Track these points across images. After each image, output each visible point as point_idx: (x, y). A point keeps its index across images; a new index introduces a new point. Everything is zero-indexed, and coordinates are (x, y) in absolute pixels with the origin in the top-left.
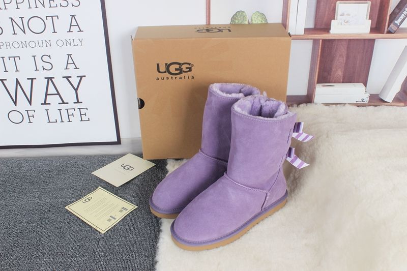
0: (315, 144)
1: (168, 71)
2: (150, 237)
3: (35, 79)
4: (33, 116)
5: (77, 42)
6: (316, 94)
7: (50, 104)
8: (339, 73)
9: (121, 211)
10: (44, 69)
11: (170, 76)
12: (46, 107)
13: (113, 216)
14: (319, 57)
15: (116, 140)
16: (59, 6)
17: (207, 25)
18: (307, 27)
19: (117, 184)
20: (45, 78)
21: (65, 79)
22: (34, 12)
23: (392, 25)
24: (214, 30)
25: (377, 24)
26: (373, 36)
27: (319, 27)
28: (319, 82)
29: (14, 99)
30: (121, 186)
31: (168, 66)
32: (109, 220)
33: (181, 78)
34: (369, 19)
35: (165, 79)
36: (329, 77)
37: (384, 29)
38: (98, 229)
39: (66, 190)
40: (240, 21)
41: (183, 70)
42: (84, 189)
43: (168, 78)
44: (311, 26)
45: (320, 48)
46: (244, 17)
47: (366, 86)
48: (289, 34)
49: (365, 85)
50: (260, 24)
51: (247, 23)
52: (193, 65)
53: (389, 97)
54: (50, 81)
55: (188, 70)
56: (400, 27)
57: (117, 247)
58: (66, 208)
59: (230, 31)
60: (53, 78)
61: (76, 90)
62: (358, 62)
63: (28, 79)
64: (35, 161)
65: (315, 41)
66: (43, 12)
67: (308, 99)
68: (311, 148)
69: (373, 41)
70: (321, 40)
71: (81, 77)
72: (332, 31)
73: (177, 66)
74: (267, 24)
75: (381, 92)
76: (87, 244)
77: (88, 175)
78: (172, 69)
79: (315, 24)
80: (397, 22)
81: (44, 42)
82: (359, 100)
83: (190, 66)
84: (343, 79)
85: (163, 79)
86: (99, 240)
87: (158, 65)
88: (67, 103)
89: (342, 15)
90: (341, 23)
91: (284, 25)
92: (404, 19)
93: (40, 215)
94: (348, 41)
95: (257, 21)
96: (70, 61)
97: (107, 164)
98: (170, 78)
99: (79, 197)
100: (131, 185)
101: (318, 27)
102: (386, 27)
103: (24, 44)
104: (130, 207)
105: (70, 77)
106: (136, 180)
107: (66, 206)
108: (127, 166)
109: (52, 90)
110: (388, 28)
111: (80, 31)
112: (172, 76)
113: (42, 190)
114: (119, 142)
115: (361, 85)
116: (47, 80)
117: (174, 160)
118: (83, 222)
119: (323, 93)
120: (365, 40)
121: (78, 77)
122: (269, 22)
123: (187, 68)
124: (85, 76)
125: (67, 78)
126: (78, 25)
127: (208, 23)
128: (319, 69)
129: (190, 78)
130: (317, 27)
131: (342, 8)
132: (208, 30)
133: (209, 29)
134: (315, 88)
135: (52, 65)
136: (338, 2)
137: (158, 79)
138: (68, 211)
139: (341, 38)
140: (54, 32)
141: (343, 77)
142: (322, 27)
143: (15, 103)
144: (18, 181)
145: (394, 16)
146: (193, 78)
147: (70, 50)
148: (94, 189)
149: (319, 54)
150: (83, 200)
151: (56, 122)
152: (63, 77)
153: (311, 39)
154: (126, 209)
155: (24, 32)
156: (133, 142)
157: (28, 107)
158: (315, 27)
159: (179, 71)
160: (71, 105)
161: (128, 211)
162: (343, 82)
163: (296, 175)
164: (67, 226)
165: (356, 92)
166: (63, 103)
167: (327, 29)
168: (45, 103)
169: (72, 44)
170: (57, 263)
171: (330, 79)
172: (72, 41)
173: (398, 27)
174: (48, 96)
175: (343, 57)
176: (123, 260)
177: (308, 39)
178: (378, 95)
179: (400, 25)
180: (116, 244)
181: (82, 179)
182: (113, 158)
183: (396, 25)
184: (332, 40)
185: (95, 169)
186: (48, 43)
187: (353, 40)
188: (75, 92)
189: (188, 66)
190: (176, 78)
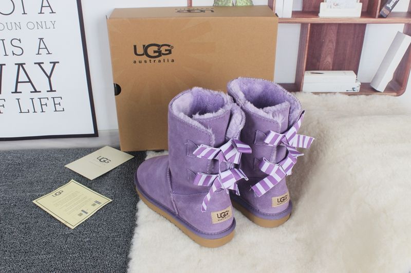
1: (146, 53)
2: (124, 233)
3: (5, 65)
4: (3, 106)
5: (49, 25)
6: (304, 82)
7: (21, 92)
8: (329, 60)
9: (94, 205)
10: (14, 54)
11: (148, 59)
12: (17, 95)
13: (85, 210)
14: (308, 41)
15: (93, 132)
18: (294, 10)
19: (92, 176)
20: (16, 64)
21: (37, 65)
23: (384, 9)
24: (196, 11)
25: (368, 8)
26: (364, 20)
27: (307, 10)
28: (307, 69)
30: (96, 179)
31: (146, 48)
32: (80, 215)
33: (160, 61)
34: (360, 2)
35: (143, 62)
36: (318, 64)
37: (376, 13)
38: (67, 225)
39: (35, 184)
40: (224, 3)
41: (162, 52)
42: (56, 182)
43: (146, 62)
44: (299, 8)
45: (308, 33)
47: (357, 75)
48: (276, 14)
49: (356, 73)
50: (245, 6)
51: (231, 5)
52: (172, 47)
53: (381, 86)
54: (21, 68)
55: (168, 52)
56: (392, 11)
57: (87, 244)
58: (34, 202)
59: (212, 11)
60: (24, 64)
61: (49, 77)
62: (348, 48)
64: (5, 154)
65: (304, 25)
67: (296, 87)
69: (364, 25)
70: (309, 24)
71: (54, 63)
72: (322, 14)
73: (156, 48)
74: (252, 6)
75: (372, 81)
76: (54, 241)
77: (61, 167)
78: (151, 51)
79: (304, 7)
80: (390, 6)
81: (13, 24)
82: (350, 90)
83: (170, 48)
84: (333, 66)
85: (140, 62)
86: (68, 236)
87: (135, 47)
88: (40, 92)
90: (331, 6)
91: (271, 6)
92: (396, 3)
93: (4, 210)
94: (337, 25)
95: (242, 3)
96: (42, 46)
97: (83, 157)
98: (148, 61)
99: (50, 190)
100: (106, 177)
102: (378, 11)
104: (104, 201)
105: (43, 63)
106: (113, 173)
107: (34, 200)
108: (103, 158)
109: (23, 77)
110: (380, 10)
111: (53, 12)
113: (9, 183)
114: (96, 135)
115: (352, 73)
116: (17, 66)
117: (153, 152)
118: (52, 217)
119: (311, 80)
120: (355, 25)
121: (51, 63)
122: (254, 5)
123: (166, 50)
124: (58, 62)
125: (39, 64)
126: (50, 6)
127: (189, 5)
128: (308, 55)
130: (305, 10)
132: (189, 11)
134: (303, 75)
135: (22, 50)
137: (135, 62)
138: (36, 205)
139: (331, 22)
140: (24, 13)
141: (333, 64)
142: (310, 10)
146: (173, 61)
147: (41, 33)
148: (66, 182)
149: (308, 39)
150: (53, 193)
151: (29, 112)
152: (35, 63)
153: (299, 23)
156: (111, 134)
158: (303, 10)
159: (157, 54)
160: (44, 94)
161: (100, 205)
162: (333, 70)
164: (33, 221)
165: (346, 80)
166: (36, 91)
167: (316, 12)
168: (16, 92)
169: (44, 26)
170: (18, 261)
171: (319, 66)
172: (43, 23)
173: (390, 12)
174: (19, 84)
175: (333, 43)
176: (93, 257)
177: (296, 23)
178: (369, 84)
179: (392, 9)
180: (86, 240)
181: (54, 172)
182: (90, 150)
183: (388, 8)
184: (320, 24)
185: (68, 162)
186: (18, 26)
187: (344, 24)
188: (48, 79)
189: (167, 48)
190: (154, 61)
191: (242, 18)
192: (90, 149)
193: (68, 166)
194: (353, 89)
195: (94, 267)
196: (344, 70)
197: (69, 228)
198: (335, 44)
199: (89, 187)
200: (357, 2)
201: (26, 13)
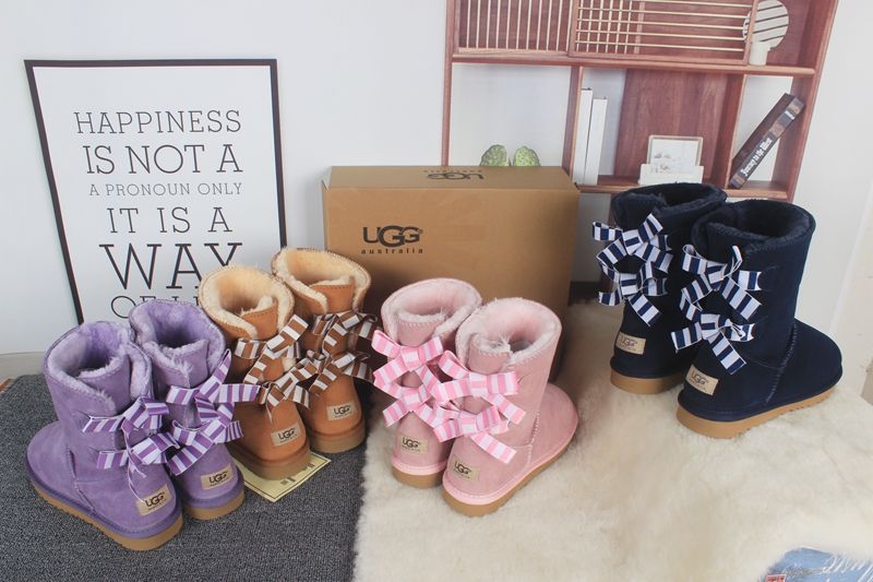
1: (381, 239)
2: (344, 512)
3: (160, 245)
5: (232, 188)
7: (181, 287)
10: (175, 230)
11: (383, 248)
12: (175, 292)
16: (206, 129)
17: (443, 166)
18: (602, 174)
20: (177, 245)
21: (209, 247)
22: (166, 138)
23: (736, 176)
24: (457, 176)
25: (712, 173)
29: (123, 277)
31: (381, 232)
32: (284, 482)
33: (401, 251)
34: (701, 165)
35: (376, 252)
37: (724, 181)
38: (265, 496)
40: (496, 162)
41: (406, 238)
43: (380, 252)
44: (609, 172)
46: (503, 155)
48: (575, 183)
50: (528, 166)
51: (506, 164)
54: (184, 250)
55: (413, 238)
56: (749, 179)
57: (289, 528)
59: (481, 177)
60: (189, 245)
63: (148, 245)
66: (180, 138)
71: (235, 245)
72: (643, 182)
73: (396, 233)
74: (539, 167)
78: (388, 237)
79: (616, 170)
80: (745, 171)
81: (178, 186)
83: (417, 233)
85: (372, 252)
87: (365, 229)
89: (658, 157)
90: (657, 170)
91: (567, 168)
92: (755, 167)
95: (524, 161)
96: (219, 219)
98: (384, 251)
101: (620, 174)
102: (727, 179)
103: (146, 190)
104: (319, 461)
105: (217, 244)
109: (185, 264)
110: (730, 178)
111: (238, 170)
112: (386, 247)
121: (229, 244)
122: (543, 163)
123: (411, 236)
124: (240, 244)
125: (212, 245)
126: (234, 161)
127: (444, 163)
129: (417, 251)
130: (617, 174)
131: (658, 145)
132: (446, 176)
133: (446, 173)
135: (188, 224)
136: (652, 137)
137: (364, 252)
140: (196, 171)
142: (626, 175)
143: (125, 285)
145: (740, 161)
146: (421, 251)
147: (219, 200)
152: (206, 245)
153: (608, 193)
155: (148, 170)
157: (146, 291)
158: (615, 174)
159: (398, 241)
161: (314, 468)
167: (635, 177)
168: (173, 286)
169: (224, 191)
172: (223, 186)
173: (746, 179)
174: (178, 274)
177: (604, 192)
179: (748, 176)
183: (742, 175)
186: (185, 189)
189: (413, 232)
190: (393, 251)
195: (303, 564)
200: (696, 164)
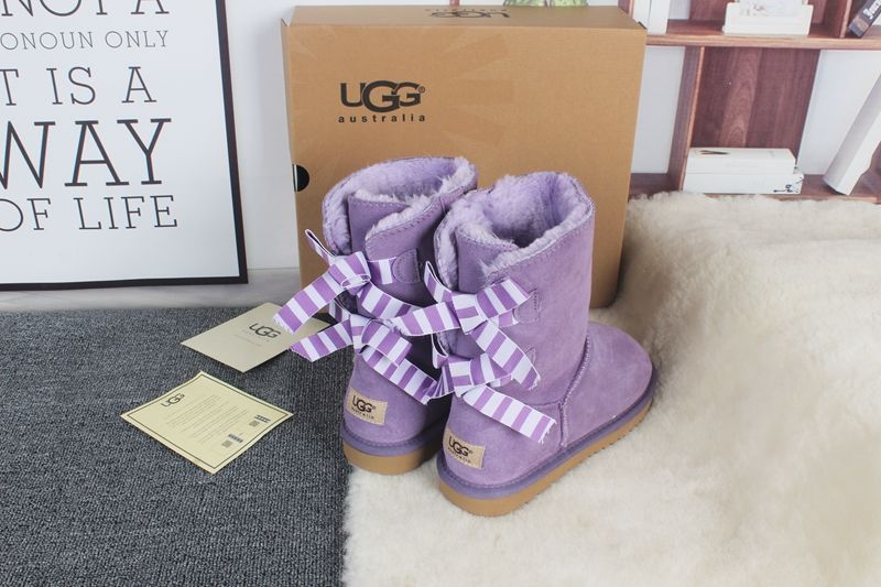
0: (703, 272)
1: (366, 101)
2: (326, 481)
3: (53, 123)
4: (46, 213)
5: (154, 38)
6: (687, 171)
7: (85, 184)
8: (740, 125)
9: (254, 424)
10: (74, 100)
11: (369, 114)
12: (77, 191)
13: (236, 435)
14: (698, 85)
15: (236, 273)
17: (451, 5)
18: (672, 17)
19: (243, 366)
20: (77, 123)
21: (124, 125)
23: (857, 19)
24: (470, 15)
25: (824, 15)
26: (816, 42)
28: (694, 145)
29: (2, 171)
30: (253, 370)
31: (366, 90)
32: (227, 444)
33: (394, 119)
34: (809, 3)
35: (359, 119)
36: (717, 132)
37: (841, 27)
39: (121, 380)
40: (526, 1)
41: (401, 99)
42: (166, 377)
43: (364, 119)
44: (683, 15)
45: (700, 66)
47: (796, 157)
48: (641, 24)
49: (796, 154)
50: (571, 7)
51: (541, 4)
52: (423, 89)
53: (846, 182)
54: (88, 129)
55: (413, 99)
56: (875, 23)
57: (247, 505)
58: (124, 416)
59: (506, 16)
60: (96, 122)
61: (148, 153)
62: (781, 101)
63: (36, 124)
64: (49, 317)
65: (690, 50)
67: (670, 182)
68: (692, 279)
69: (815, 53)
70: (703, 49)
71: (161, 122)
72: (728, 28)
73: (388, 91)
74: (585, 7)
75: (827, 172)
76: (175, 499)
77: (173, 346)
78: (376, 97)
79: (692, 13)
80: (869, 12)
81: (77, 36)
82: (782, 189)
83: (417, 92)
84: (748, 139)
85: (353, 120)
86: (204, 488)
87: (344, 86)
88: (127, 183)
90: (748, 12)
91: (625, 8)
93: (60, 434)
94: (761, 52)
96: (136, 83)
97: (218, 324)
98: (370, 119)
99: (154, 393)
100: (274, 368)
101: (698, 17)
102: (845, 23)
103: (29, 41)
104: (276, 416)
105: (136, 121)
106: (286, 358)
107: (122, 412)
108: (263, 327)
109: (91, 151)
110: (848, 25)
111: (162, 12)
112: (375, 113)
113: (64, 379)
114: (243, 278)
115: (787, 153)
116: (81, 126)
118: (165, 448)
119: (702, 168)
120: (797, 51)
121: (153, 121)
122: (590, 4)
123: (409, 96)
124: (169, 120)
125: (128, 123)
127: (453, 3)
128: (697, 114)
129: (416, 118)
130: (694, 18)
132: (456, 14)
133: (455, 12)
134: (685, 157)
135: (93, 91)
137: (342, 120)
138: (128, 423)
139: (747, 45)
140: (102, 13)
141: (748, 133)
142: (705, 19)
143: (5, 181)
144: (8, 359)
146: (422, 118)
147: (136, 56)
148: (188, 378)
149: (698, 80)
150: (163, 399)
151: (100, 228)
152: (119, 122)
153: (681, 45)
154: (266, 420)
155: (30, 11)
157: (36, 192)
158: (691, 18)
159: (390, 103)
160: (135, 188)
161: (270, 423)
162: (747, 146)
163: (657, 341)
164: (125, 457)
165: (772, 168)
166: (118, 182)
167: (716, 23)
168: (75, 183)
169: (142, 42)
170: (102, 541)
171: (719, 136)
172: (141, 35)
173: (870, 25)
174: (82, 166)
175: (749, 89)
176: (265, 532)
177: (675, 45)
178: (820, 177)
179: (874, 20)
180: (244, 497)
181: (160, 355)
182: (232, 312)
183: (866, 18)
184: (725, 48)
185: (189, 336)
186: (87, 40)
187: (773, 49)
188: (144, 155)
189: (412, 90)
190: (383, 118)
191: (571, 29)
192: (233, 309)
193: (188, 343)
194: (788, 187)
195: (270, 553)
196: (771, 147)
197: (204, 471)
198: (753, 92)
199: (238, 387)
200: (803, 3)
201: (104, 11)
